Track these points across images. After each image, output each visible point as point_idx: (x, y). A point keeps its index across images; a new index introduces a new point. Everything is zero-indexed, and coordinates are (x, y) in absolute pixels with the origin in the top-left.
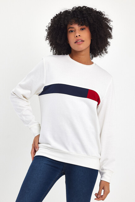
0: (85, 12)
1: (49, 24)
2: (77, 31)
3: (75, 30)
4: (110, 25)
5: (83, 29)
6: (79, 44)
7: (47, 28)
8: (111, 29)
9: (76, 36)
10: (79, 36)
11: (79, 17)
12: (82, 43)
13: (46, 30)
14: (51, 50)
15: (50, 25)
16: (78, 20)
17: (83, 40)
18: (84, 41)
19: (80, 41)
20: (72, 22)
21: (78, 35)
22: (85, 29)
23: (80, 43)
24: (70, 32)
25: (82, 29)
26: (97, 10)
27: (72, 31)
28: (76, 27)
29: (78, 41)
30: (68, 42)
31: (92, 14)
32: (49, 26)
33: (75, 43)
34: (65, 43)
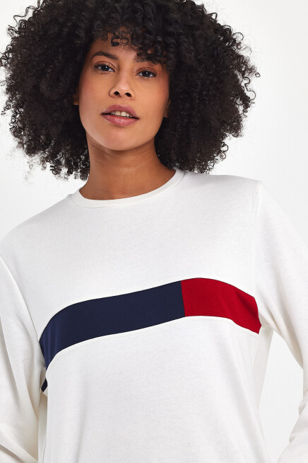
0: (176, 16)
1: (27, 12)
2: (125, 74)
3: (119, 68)
4: (249, 87)
5: (150, 73)
6: (119, 126)
7: (15, 25)
8: (246, 102)
9: (117, 93)
10: (128, 95)
11: (150, 25)
12: (128, 124)
13: (10, 28)
14: (7, 108)
15: (30, 14)
16: (145, 38)
17: (138, 114)
18: (137, 118)
19: (124, 114)
20: (118, 38)
21: (123, 88)
22: (155, 75)
23: (123, 121)
24: (96, 67)
25: (145, 73)
26: (221, 21)
27: (105, 68)
28: (128, 58)
29: (118, 114)
30: (78, 99)
31: (198, 33)
32: (27, 18)
33: (103, 114)
34: (65, 101)
